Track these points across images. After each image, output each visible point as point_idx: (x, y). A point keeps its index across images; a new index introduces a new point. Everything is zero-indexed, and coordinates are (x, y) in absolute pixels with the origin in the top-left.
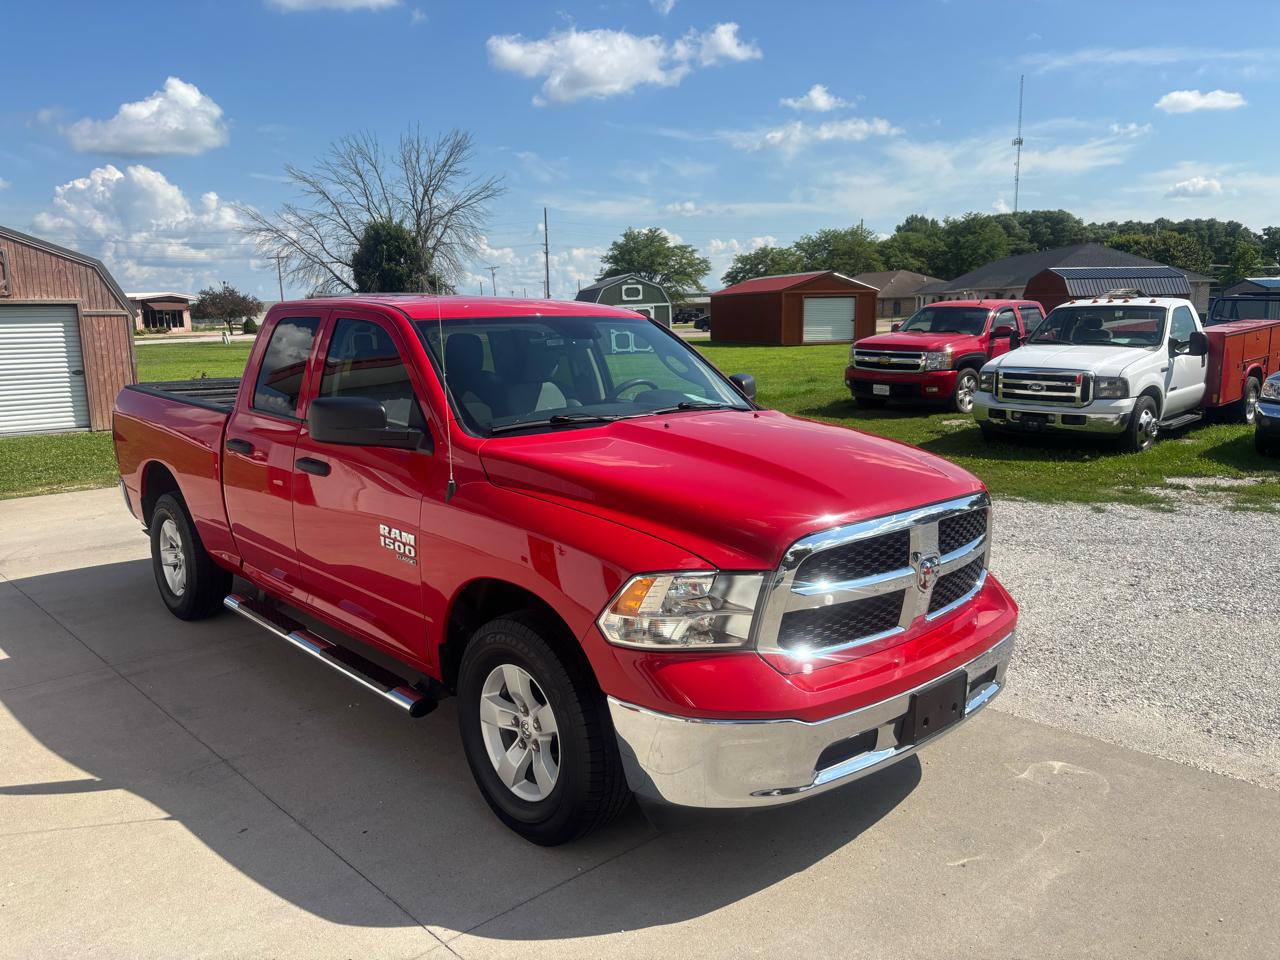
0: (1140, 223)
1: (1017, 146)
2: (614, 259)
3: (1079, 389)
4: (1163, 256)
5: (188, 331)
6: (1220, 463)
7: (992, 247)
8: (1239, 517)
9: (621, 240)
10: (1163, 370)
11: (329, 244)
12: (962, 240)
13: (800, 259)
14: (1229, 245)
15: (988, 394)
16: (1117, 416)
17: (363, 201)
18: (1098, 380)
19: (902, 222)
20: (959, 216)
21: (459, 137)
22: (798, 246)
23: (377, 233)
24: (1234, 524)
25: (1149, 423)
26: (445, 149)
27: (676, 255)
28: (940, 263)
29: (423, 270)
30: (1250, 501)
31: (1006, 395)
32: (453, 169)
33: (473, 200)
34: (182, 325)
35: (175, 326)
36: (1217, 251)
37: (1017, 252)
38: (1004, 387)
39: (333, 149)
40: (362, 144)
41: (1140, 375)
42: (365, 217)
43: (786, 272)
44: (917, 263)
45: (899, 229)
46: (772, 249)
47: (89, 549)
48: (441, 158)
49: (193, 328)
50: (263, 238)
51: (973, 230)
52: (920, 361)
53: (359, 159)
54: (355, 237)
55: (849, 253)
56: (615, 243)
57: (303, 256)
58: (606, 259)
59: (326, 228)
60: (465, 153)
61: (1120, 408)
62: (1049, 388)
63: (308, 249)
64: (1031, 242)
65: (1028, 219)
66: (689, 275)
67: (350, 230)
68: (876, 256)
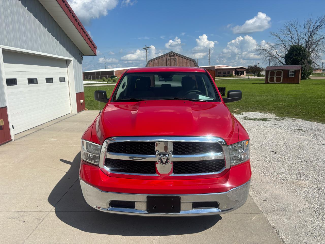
5: (245, 76)
11: (279, 52)
17: (290, 39)
23: (293, 48)
32: (321, 27)
34: (244, 74)
35: (242, 75)
42: (291, 44)
49: (246, 75)
54: (287, 50)
63: (272, 54)
67: (286, 48)
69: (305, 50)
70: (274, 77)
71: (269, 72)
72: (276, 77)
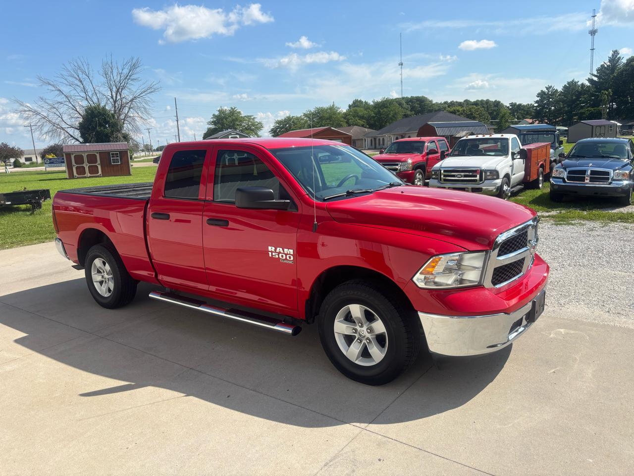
0: (457, 102)
1: (400, 66)
2: (214, 123)
3: (478, 176)
4: (470, 116)
6: (539, 206)
7: (395, 114)
8: (560, 228)
9: (217, 113)
10: (511, 166)
11: (65, 117)
12: (382, 111)
13: (306, 122)
14: (496, 111)
15: (436, 180)
16: (494, 187)
17: (83, 94)
18: (486, 171)
19: (351, 103)
20: (379, 99)
21: (134, 61)
22: (305, 115)
23: (92, 112)
24: (560, 231)
25: (507, 190)
26: (127, 67)
27: (246, 120)
28: (372, 122)
29: (119, 131)
30: (561, 221)
31: (445, 180)
32: (131, 78)
33: (144, 94)
36: (491, 114)
37: (406, 116)
38: (444, 176)
39: (63, 67)
40: (80, 64)
41: (503, 168)
42: (85, 104)
43: (300, 128)
44: (361, 122)
45: (350, 106)
46: (293, 117)
47: (22, 280)
48: (126, 71)
50: (27, 115)
51: (386, 106)
52: (397, 167)
53: (80, 73)
54: (80, 114)
55: (330, 118)
56: (214, 115)
57: (51, 125)
58: (210, 123)
59: (63, 109)
60: (138, 70)
61: (496, 183)
62: (465, 176)
63: (54, 121)
64: (411, 111)
65: (409, 100)
66: (253, 130)
67: (76, 110)
68: (343, 119)
69: (113, 116)
70: (84, 165)
71: (73, 157)
72: (89, 165)
